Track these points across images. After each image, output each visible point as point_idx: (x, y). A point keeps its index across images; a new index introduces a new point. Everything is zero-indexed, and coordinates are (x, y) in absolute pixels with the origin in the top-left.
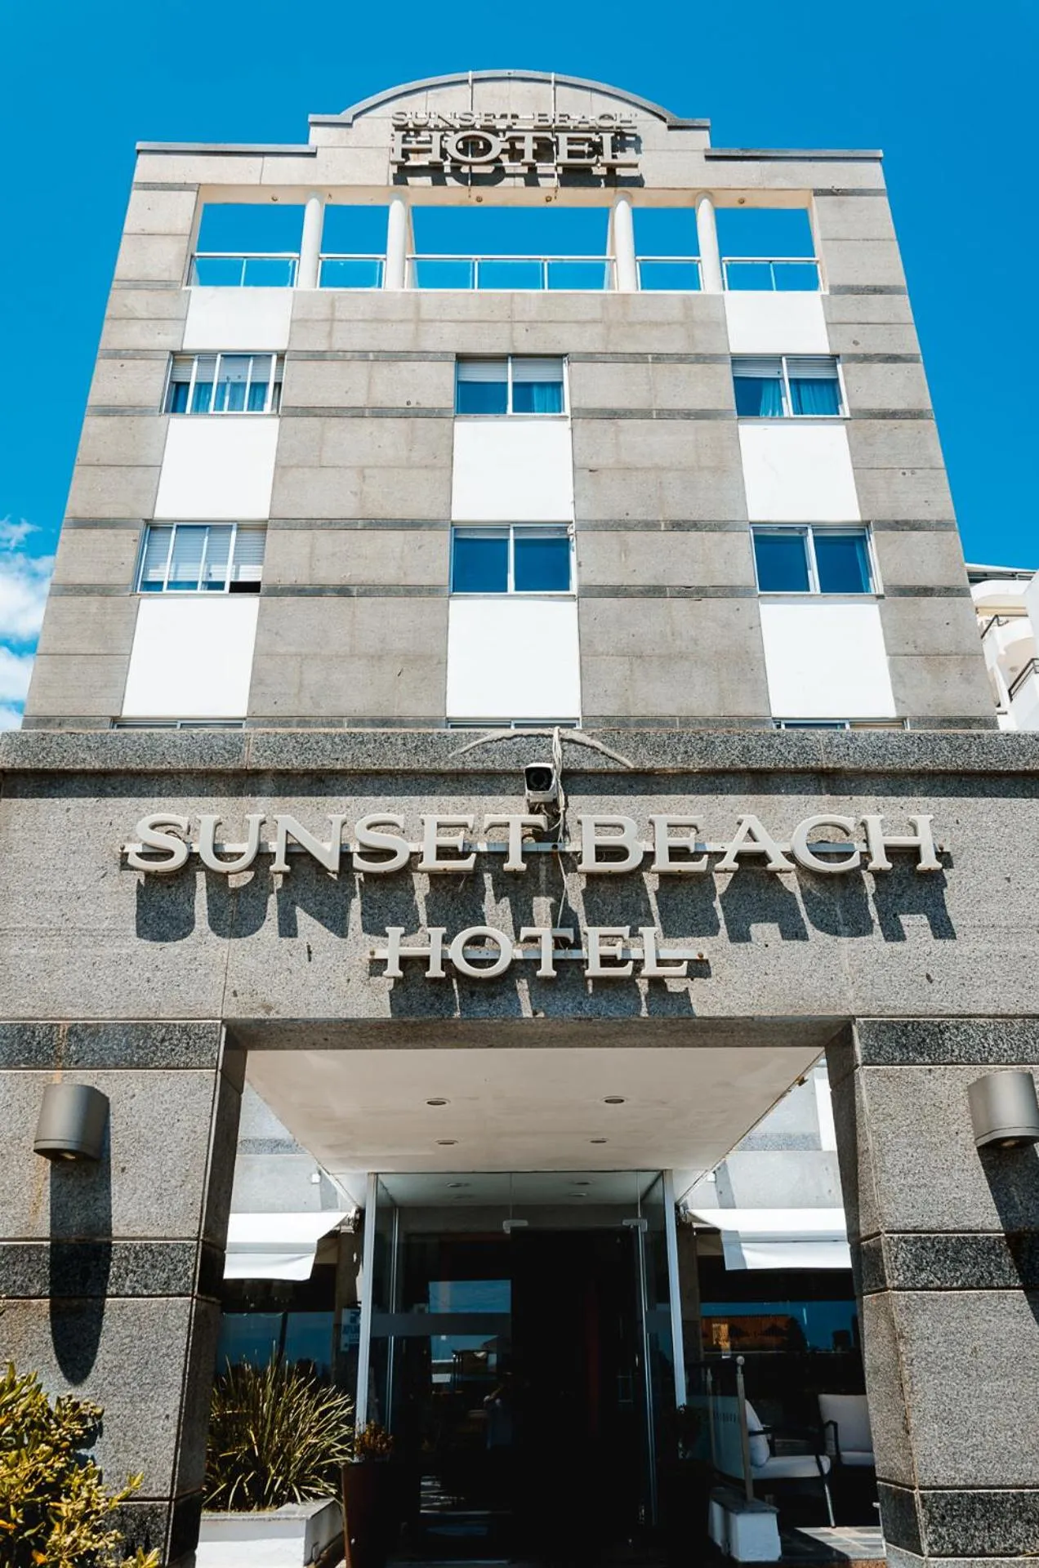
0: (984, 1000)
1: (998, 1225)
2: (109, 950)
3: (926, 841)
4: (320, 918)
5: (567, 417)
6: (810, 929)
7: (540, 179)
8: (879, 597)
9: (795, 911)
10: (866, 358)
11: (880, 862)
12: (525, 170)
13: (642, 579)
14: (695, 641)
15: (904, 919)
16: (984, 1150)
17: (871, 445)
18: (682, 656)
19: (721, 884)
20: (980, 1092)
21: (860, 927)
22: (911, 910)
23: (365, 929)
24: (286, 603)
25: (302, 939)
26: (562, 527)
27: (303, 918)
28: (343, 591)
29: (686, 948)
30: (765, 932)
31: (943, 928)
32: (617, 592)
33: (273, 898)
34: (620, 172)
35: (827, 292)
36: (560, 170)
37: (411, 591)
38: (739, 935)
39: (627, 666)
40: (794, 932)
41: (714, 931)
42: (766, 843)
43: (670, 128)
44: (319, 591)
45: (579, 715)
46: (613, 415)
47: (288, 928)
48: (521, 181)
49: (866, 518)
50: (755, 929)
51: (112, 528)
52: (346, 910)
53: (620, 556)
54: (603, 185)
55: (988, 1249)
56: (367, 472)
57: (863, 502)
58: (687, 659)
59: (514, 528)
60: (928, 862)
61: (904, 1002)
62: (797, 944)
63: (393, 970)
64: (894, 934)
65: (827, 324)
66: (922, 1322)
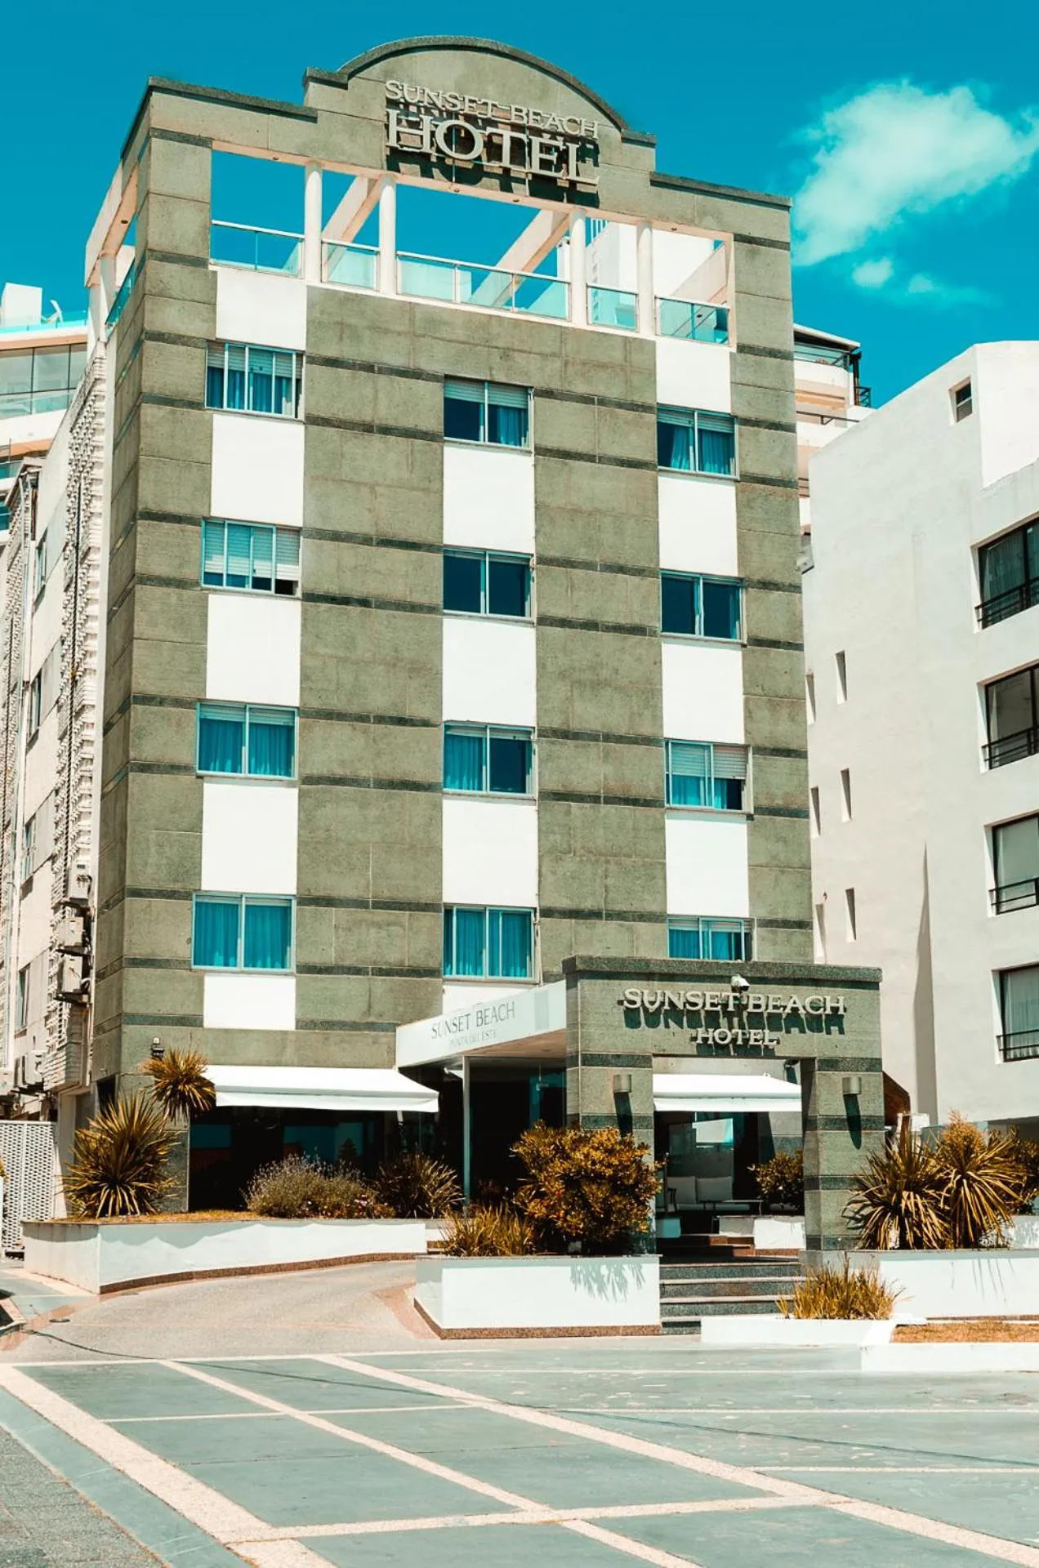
0: (849, 1054)
1: (845, 1114)
2: (618, 1032)
3: (841, 1005)
4: (676, 1023)
5: (530, 452)
6: (807, 1031)
7: (513, 184)
8: (744, 646)
9: (803, 1025)
10: (756, 423)
11: (828, 1011)
12: (500, 171)
13: (581, 615)
14: (617, 672)
15: (832, 1028)
16: (844, 1096)
17: (752, 508)
18: (606, 683)
19: (784, 1017)
20: (847, 1081)
21: (820, 1030)
22: (834, 1025)
23: (689, 1027)
24: (322, 609)
25: (671, 1029)
26: (527, 559)
27: (671, 1023)
28: (364, 602)
29: (775, 1035)
30: (795, 1030)
31: (841, 1031)
32: (564, 623)
33: (662, 1016)
34: (580, 188)
35: (734, 350)
36: (530, 177)
37: (414, 608)
38: (788, 1032)
39: (569, 688)
40: (802, 1031)
41: (781, 1030)
42: (799, 1005)
43: (625, 140)
44: (345, 601)
45: (534, 724)
46: (566, 455)
47: (667, 1026)
48: (496, 182)
49: (742, 576)
50: (793, 1030)
51: (179, 522)
52: (682, 1020)
53: (567, 591)
54: (565, 200)
55: (842, 1120)
56: (378, 489)
57: (742, 561)
58: (610, 686)
59: (490, 555)
60: (841, 1012)
61: (829, 1054)
62: (802, 1035)
63: (699, 1041)
64: (829, 1032)
65: (732, 383)
66: (825, 1138)
